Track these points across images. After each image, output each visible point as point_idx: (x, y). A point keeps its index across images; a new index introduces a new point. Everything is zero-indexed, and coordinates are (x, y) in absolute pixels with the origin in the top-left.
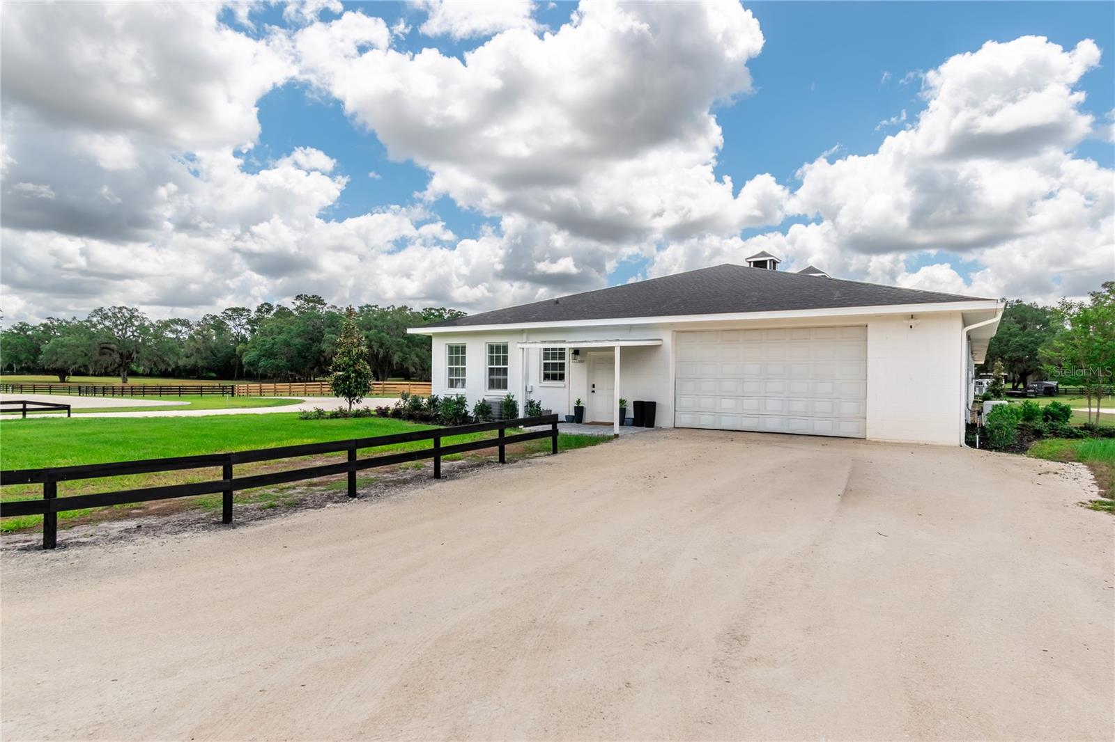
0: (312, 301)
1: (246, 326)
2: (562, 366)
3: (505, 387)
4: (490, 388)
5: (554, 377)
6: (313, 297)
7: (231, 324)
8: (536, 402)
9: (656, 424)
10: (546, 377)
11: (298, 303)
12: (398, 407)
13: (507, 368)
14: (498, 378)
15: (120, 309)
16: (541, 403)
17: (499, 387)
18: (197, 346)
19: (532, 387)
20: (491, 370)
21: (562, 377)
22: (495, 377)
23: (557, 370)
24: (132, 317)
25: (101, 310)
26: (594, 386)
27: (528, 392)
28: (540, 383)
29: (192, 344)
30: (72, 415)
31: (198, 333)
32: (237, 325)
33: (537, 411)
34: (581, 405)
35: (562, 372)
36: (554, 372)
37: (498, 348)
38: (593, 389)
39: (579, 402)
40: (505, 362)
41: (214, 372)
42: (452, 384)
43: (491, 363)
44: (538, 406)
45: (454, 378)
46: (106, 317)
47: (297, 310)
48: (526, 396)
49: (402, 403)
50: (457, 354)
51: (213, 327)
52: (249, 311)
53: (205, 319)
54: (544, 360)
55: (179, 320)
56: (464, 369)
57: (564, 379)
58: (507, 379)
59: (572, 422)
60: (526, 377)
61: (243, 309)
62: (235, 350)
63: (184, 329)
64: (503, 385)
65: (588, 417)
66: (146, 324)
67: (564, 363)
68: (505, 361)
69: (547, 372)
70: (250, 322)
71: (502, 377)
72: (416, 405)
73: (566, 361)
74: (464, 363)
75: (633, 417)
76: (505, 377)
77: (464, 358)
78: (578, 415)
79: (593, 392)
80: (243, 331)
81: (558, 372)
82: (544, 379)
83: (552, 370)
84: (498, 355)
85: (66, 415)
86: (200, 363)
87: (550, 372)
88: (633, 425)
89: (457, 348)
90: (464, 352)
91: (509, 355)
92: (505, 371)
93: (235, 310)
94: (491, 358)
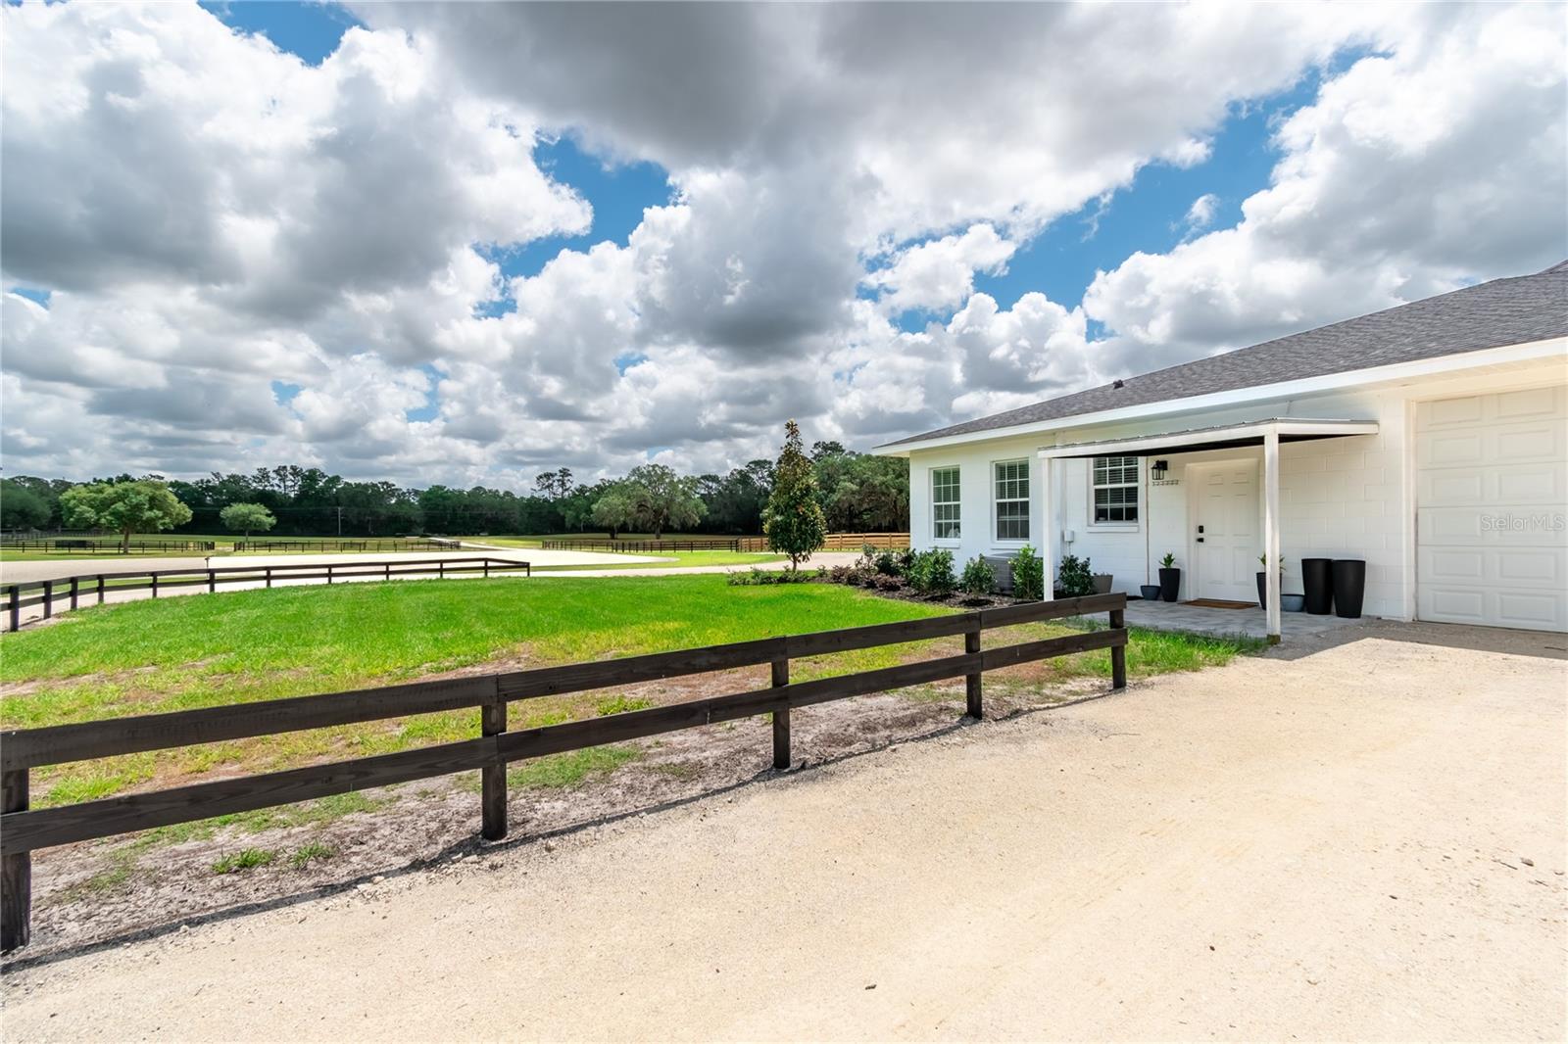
0: (830, 449)
1: (768, 479)
2: (1132, 494)
3: (1025, 535)
4: (999, 536)
5: (1116, 515)
6: (831, 443)
7: (754, 476)
8: (1081, 561)
9: (1367, 609)
10: (1101, 515)
11: (816, 451)
12: (859, 566)
13: (1027, 502)
14: (1013, 519)
15: (654, 466)
16: (1091, 561)
17: (1014, 535)
18: (725, 501)
19: (1073, 533)
20: (1001, 507)
21: (1132, 515)
22: (1007, 518)
23: (1122, 501)
24: (664, 474)
25: (638, 469)
26: (1201, 530)
27: (1065, 541)
28: (1089, 525)
29: (720, 499)
30: (532, 574)
31: (726, 489)
32: (760, 478)
33: (1082, 577)
34: (1173, 566)
35: (1131, 505)
36: (1117, 505)
37: (1012, 469)
38: (1201, 535)
39: (1169, 560)
40: (1025, 492)
41: (741, 527)
42: (941, 531)
43: (1001, 495)
44: (1085, 566)
45: (943, 521)
46: (642, 476)
47: (815, 458)
48: (1063, 549)
49: (865, 561)
50: (947, 484)
51: (739, 481)
52: (770, 463)
53: (732, 474)
54: (1095, 484)
55: (710, 476)
56: (957, 507)
57: (1136, 517)
58: (1028, 521)
59: (1156, 599)
60: (1062, 517)
61: (765, 461)
62: (757, 504)
63: (714, 485)
64: (1022, 531)
65: (1189, 590)
66: (676, 480)
67: (1136, 488)
68: (1024, 490)
69: (1102, 506)
70: (771, 475)
71: (1019, 518)
72: (885, 566)
73: (1141, 484)
74: (957, 497)
75: (1303, 593)
76: (1024, 517)
77: (957, 490)
78: (1169, 585)
79: (1201, 540)
80: (765, 484)
81: (1124, 505)
82: (1097, 519)
83: (1112, 501)
84: (1013, 480)
85: (525, 574)
86: (727, 519)
87: (1109, 506)
88: (1302, 610)
89: (947, 474)
90: (957, 479)
91: (1030, 479)
92: (1025, 507)
93: (757, 463)
94: (1001, 487)
